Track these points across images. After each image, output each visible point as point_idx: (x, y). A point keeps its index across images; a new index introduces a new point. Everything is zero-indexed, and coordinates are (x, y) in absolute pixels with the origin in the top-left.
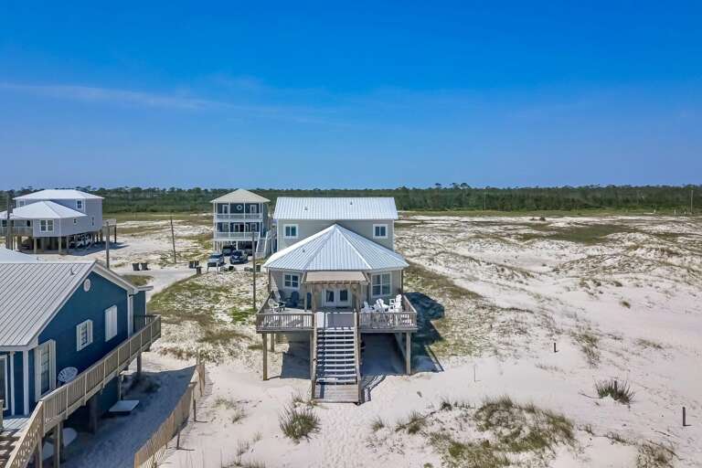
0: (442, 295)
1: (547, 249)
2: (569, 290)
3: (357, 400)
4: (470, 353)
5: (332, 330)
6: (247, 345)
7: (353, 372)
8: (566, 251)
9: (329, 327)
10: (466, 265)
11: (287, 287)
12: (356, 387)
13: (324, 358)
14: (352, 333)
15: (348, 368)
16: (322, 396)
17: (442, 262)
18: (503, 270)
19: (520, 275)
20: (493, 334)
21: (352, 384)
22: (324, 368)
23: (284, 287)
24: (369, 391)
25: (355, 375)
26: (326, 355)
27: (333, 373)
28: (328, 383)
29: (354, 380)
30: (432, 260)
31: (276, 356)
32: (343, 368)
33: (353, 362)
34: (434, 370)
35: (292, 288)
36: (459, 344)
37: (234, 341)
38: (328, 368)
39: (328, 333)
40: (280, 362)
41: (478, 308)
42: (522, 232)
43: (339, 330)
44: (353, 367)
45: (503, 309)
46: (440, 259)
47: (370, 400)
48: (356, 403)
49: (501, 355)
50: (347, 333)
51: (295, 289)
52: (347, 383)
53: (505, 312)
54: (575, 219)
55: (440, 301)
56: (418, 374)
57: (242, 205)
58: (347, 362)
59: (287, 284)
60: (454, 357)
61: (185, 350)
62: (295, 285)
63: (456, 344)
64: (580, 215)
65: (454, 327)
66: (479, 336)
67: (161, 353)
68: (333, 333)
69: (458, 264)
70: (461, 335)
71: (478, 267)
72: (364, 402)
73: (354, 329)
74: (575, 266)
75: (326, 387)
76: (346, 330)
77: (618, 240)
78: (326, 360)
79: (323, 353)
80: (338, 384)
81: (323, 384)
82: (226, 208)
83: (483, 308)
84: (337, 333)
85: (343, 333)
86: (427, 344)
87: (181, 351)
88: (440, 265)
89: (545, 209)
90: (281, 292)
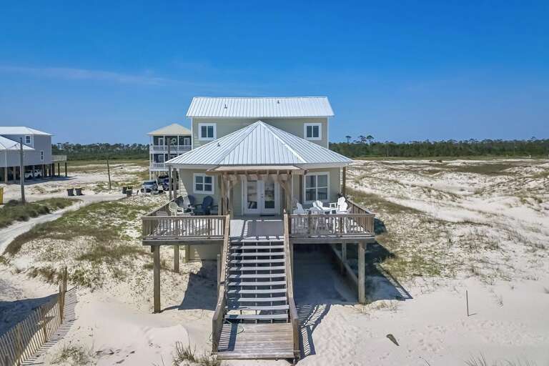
0: (378, 210)
1: (456, 179)
2: (511, 207)
3: (290, 354)
4: (437, 273)
5: (253, 239)
6: (143, 263)
7: (283, 303)
8: (475, 181)
9: (248, 236)
10: (392, 187)
11: (199, 192)
12: (289, 327)
13: (238, 280)
14: (282, 243)
15: (275, 295)
16: (231, 346)
17: (368, 185)
18: (429, 191)
19: (448, 196)
20: (456, 250)
21: (282, 321)
22: (238, 296)
23: (195, 192)
24: (310, 333)
25: (286, 307)
26: (243, 276)
27: (253, 304)
28: (244, 321)
29: (285, 316)
30: (358, 182)
31: (179, 278)
32: (268, 295)
33: (282, 287)
34: (399, 298)
35: (204, 193)
36: (417, 262)
37: (127, 258)
38: (245, 296)
39: (246, 244)
40: (185, 285)
41: (423, 222)
42: (427, 169)
43: (263, 239)
44: (283, 294)
45: (453, 223)
46: (365, 182)
47: (313, 352)
48: (290, 360)
49: (483, 276)
50: (273, 244)
51: (208, 193)
52: (274, 321)
53: (458, 226)
54: (466, 161)
55: (377, 216)
56: (378, 303)
57: (176, 137)
58: (275, 287)
59: (199, 188)
60: (418, 279)
61: (58, 271)
62: (209, 188)
63: (414, 262)
64: (469, 159)
65: (402, 242)
66: (438, 251)
67: (30, 275)
68: (254, 244)
69: (384, 186)
70: (414, 250)
71: (404, 189)
72: (303, 356)
73: (284, 238)
74: (496, 189)
75: (241, 327)
76: (273, 239)
77: (516, 173)
78: (242, 284)
79: (239, 273)
80: (259, 321)
81: (235, 321)
82: (162, 141)
83: (430, 222)
84: (260, 244)
85: (267, 244)
86: (378, 262)
87: (53, 272)
88: (366, 187)
89: (437, 156)
90: (191, 198)
